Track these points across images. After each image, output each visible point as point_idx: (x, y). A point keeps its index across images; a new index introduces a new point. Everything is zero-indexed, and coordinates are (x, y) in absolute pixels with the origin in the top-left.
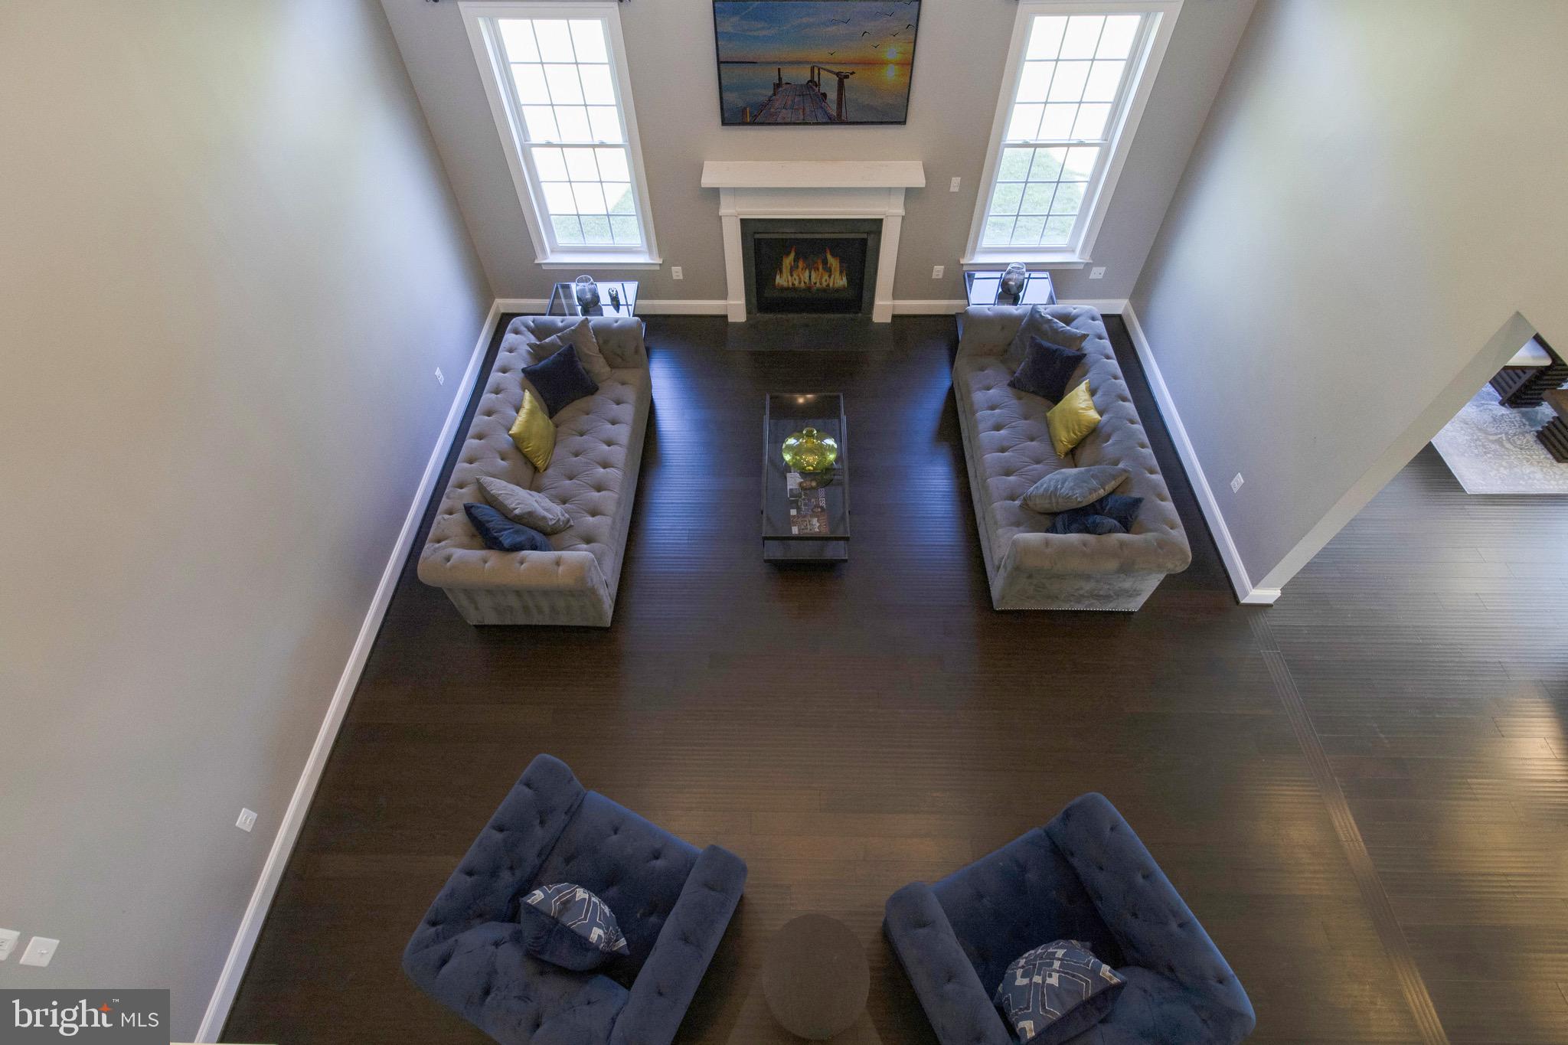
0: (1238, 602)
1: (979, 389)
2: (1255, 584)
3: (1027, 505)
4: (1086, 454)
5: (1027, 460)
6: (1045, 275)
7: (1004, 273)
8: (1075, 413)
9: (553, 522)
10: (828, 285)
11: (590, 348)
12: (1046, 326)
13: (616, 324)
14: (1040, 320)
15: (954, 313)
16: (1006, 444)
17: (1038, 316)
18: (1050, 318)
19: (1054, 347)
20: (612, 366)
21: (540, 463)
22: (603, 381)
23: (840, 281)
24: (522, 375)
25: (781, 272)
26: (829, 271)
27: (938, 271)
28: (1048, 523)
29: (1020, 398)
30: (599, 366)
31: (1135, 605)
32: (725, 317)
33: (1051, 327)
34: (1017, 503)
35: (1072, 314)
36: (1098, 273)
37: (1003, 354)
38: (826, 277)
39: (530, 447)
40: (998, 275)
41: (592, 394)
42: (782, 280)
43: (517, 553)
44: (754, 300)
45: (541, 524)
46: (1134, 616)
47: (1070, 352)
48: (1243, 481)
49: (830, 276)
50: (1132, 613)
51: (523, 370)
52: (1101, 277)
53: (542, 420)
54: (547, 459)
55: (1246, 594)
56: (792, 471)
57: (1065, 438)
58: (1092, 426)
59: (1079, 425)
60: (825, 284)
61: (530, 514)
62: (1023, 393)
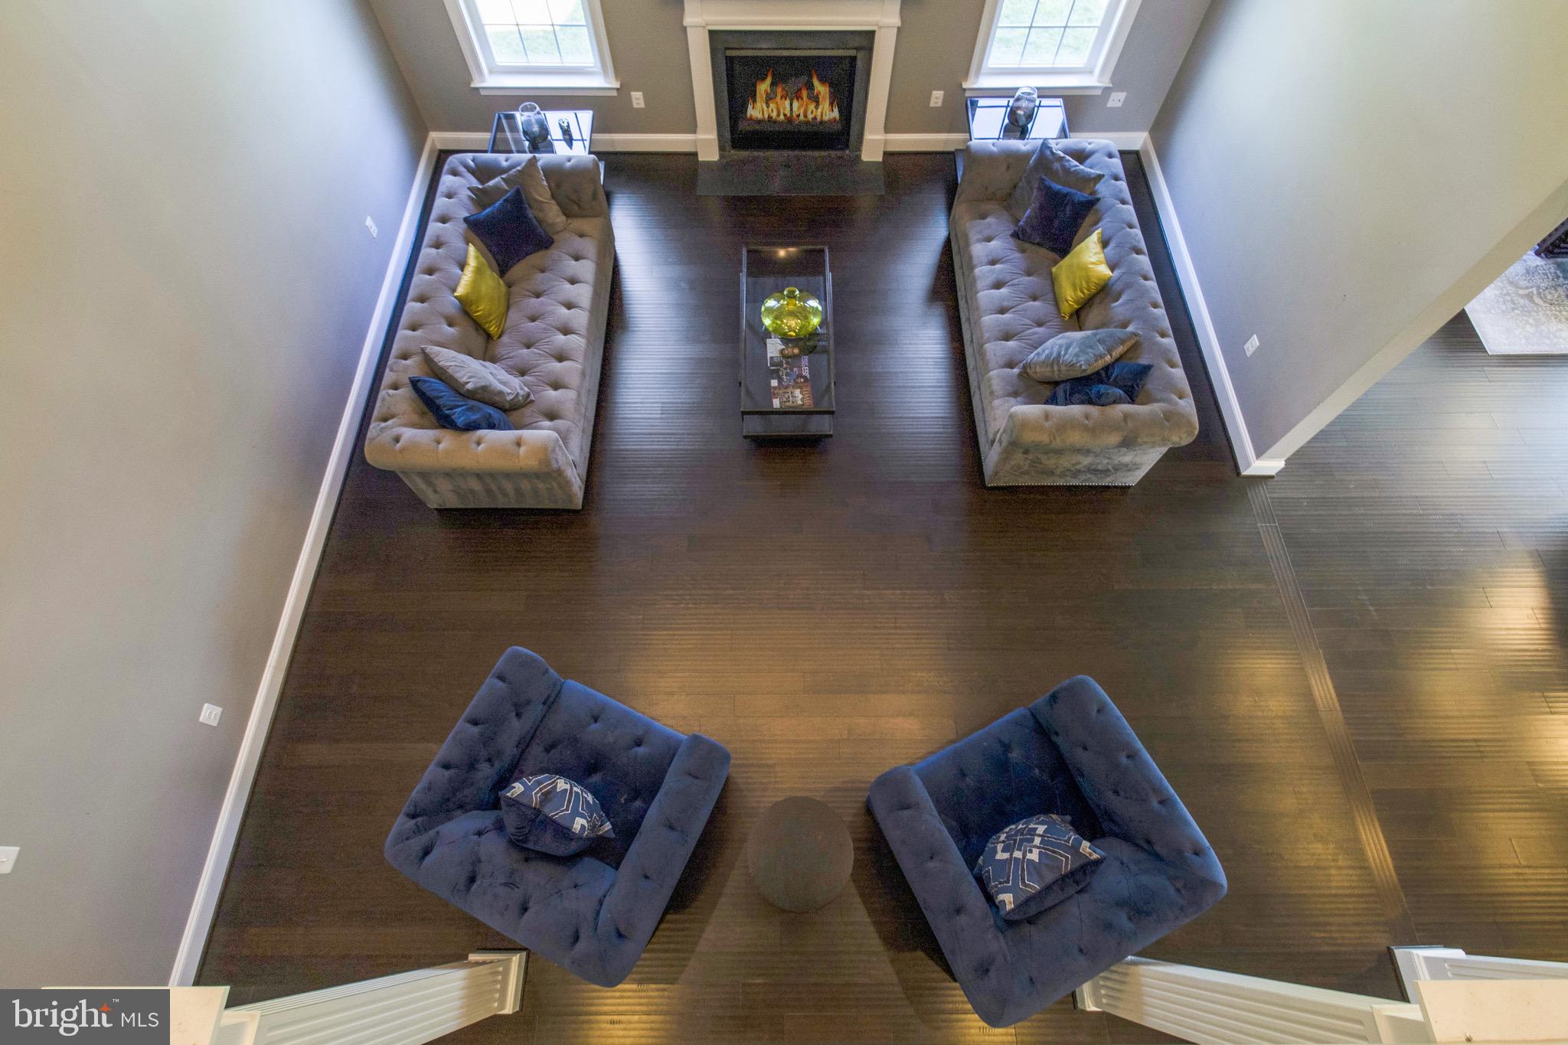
0: (1238, 473)
1: (980, 241)
2: (1259, 454)
3: (1027, 373)
4: (1094, 315)
5: (1030, 322)
6: (1059, 102)
7: (1012, 101)
8: (1084, 268)
9: (512, 397)
10: (815, 118)
11: (541, 191)
12: (1057, 166)
13: (568, 164)
14: (1051, 157)
15: (953, 150)
16: (1006, 304)
17: (1049, 153)
18: (1062, 154)
19: (1066, 190)
20: (568, 215)
21: (493, 329)
22: (558, 232)
23: (827, 112)
24: (465, 226)
25: (755, 101)
26: (816, 100)
27: (937, 97)
28: (1047, 392)
29: (1023, 251)
30: (553, 214)
31: (1132, 479)
32: (695, 154)
33: (1063, 167)
34: (1016, 371)
35: (1087, 150)
36: (1117, 100)
37: (1007, 200)
38: (812, 107)
39: (481, 310)
40: (1004, 102)
41: (547, 248)
42: (757, 111)
43: (474, 432)
44: (728, 135)
45: (497, 398)
46: (1131, 491)
47: (1081, 196)
48: (1258, 344)
49: (817, 107)
50: (1129, 487)
51: (466, 220)
52: (1119, 105)
53: (492, 282)
54: (500, 324)
55: (1249, 465)
56: (773, 336)
57: (1070, 296)
58: (1102, 283)
59: (1088, 283)
60: (810, 117)
61: (485, 388)
62: (1027, 245)
